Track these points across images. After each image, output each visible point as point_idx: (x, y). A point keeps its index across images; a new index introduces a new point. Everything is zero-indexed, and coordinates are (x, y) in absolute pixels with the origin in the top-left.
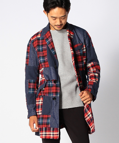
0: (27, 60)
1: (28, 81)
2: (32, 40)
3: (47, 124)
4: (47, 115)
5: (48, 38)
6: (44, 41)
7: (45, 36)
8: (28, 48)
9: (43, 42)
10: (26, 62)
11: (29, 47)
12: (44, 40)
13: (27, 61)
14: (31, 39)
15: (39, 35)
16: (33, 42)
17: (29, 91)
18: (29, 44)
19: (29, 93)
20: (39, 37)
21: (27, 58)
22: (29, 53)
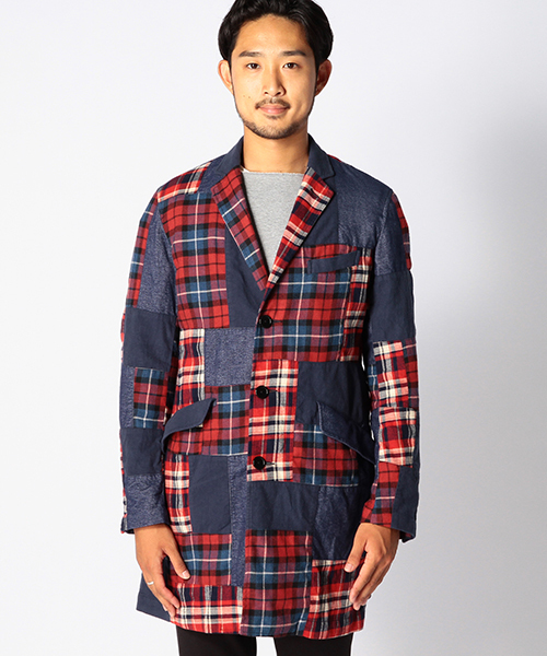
0: (135, 284)
1: (133, 371)
2: (159, 200)
3: (220, 572)
4: (217, 536)
5: (231, 196)
6: (213, 207)
7: (217, 190)
8: (143, 231)
9: (207, 213)
10: (129, 293)
11: (146, 230)
12: (212, 205)
13: (132, 289)
14: (159, 195)
15: (195, 182)
16: (164, 211)
17: (135, 415)
18: (146, 216)
19: (137, 425)
20: (193, 190)
21: (135, 276)
22: (142, 256)
